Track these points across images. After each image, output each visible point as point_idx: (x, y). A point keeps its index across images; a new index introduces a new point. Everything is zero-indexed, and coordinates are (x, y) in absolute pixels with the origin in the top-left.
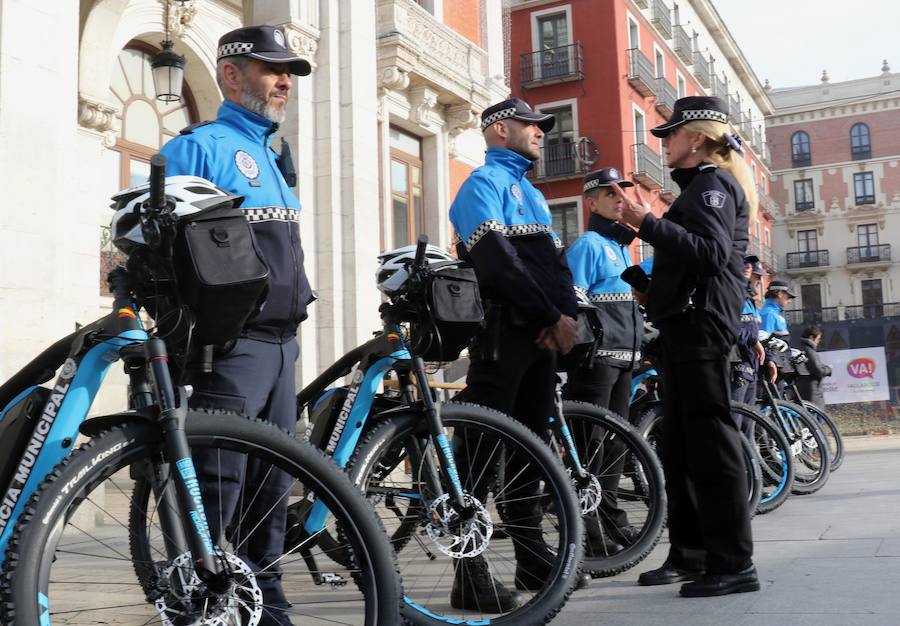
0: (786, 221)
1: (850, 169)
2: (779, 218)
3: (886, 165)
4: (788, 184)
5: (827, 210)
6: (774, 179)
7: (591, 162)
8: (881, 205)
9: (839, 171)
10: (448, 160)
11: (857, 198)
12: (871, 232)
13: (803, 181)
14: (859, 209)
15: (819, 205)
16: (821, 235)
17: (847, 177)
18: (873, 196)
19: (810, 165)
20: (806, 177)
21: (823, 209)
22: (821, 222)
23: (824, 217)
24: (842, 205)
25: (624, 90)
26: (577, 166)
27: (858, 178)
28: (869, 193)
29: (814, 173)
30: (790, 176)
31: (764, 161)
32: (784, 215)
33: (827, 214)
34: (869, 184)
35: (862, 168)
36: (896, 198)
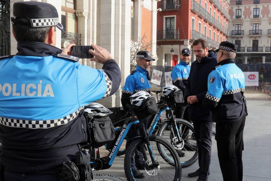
0: (232, 21)
1: (253, 6)
2: (231, 20)
3: (263, 6)
4: (234, 10)
5: (245, 19)
6: (230, 8)
8: (261, 18)
9: (250, 7)
10: (141, 7)
11: (254, 15)
12: (257, 26)
13: (239, 9)
14: (254, 19)
15: (243, 17)
16: (242, 26)
17: (252, 9)
18: (259, 15)
19: (241, 5)
20: (240, 8)
21: (244, 18)
22: (243, 22)
23: (244, 20)
24: (249, 17)
26: (175, 6)
27: (255, 10)
28: (258, 14)
29: (242, 7)
30: (235, 8)
31: (228, 3)
32: (232, 19)
33: (245, 20)
34: (258, 12)
35: (256, 7)
36: (265, 16)
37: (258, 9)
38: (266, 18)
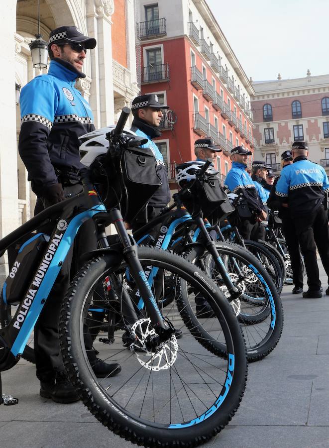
0: (260, 149)
1: (292, 123)
2: (257, 147)
3: (309, 121)
4: (261, 131)
5: (281, 143)
6: (255, 128)
7: (174, 123)
9: (286, 124)
13: (269, 129)
15: (277, 141)
16: (278, 156)
17: (290, 128)
18: (303, 137)
19: (272, 121)
20: (270, 127)
21: (278, 143)
22: (278, 150)
23: (279, 147)
25: (189, 87)
26: (167, 124)
27: (295, 128)
29: (274, 125)
30: (263, 126)
31: (251, 119)
33: (281, 145)
34: (301, 131)
35: (298, 123)
36: (314, 138)
37: (301, 127)
38: (316, 141)
